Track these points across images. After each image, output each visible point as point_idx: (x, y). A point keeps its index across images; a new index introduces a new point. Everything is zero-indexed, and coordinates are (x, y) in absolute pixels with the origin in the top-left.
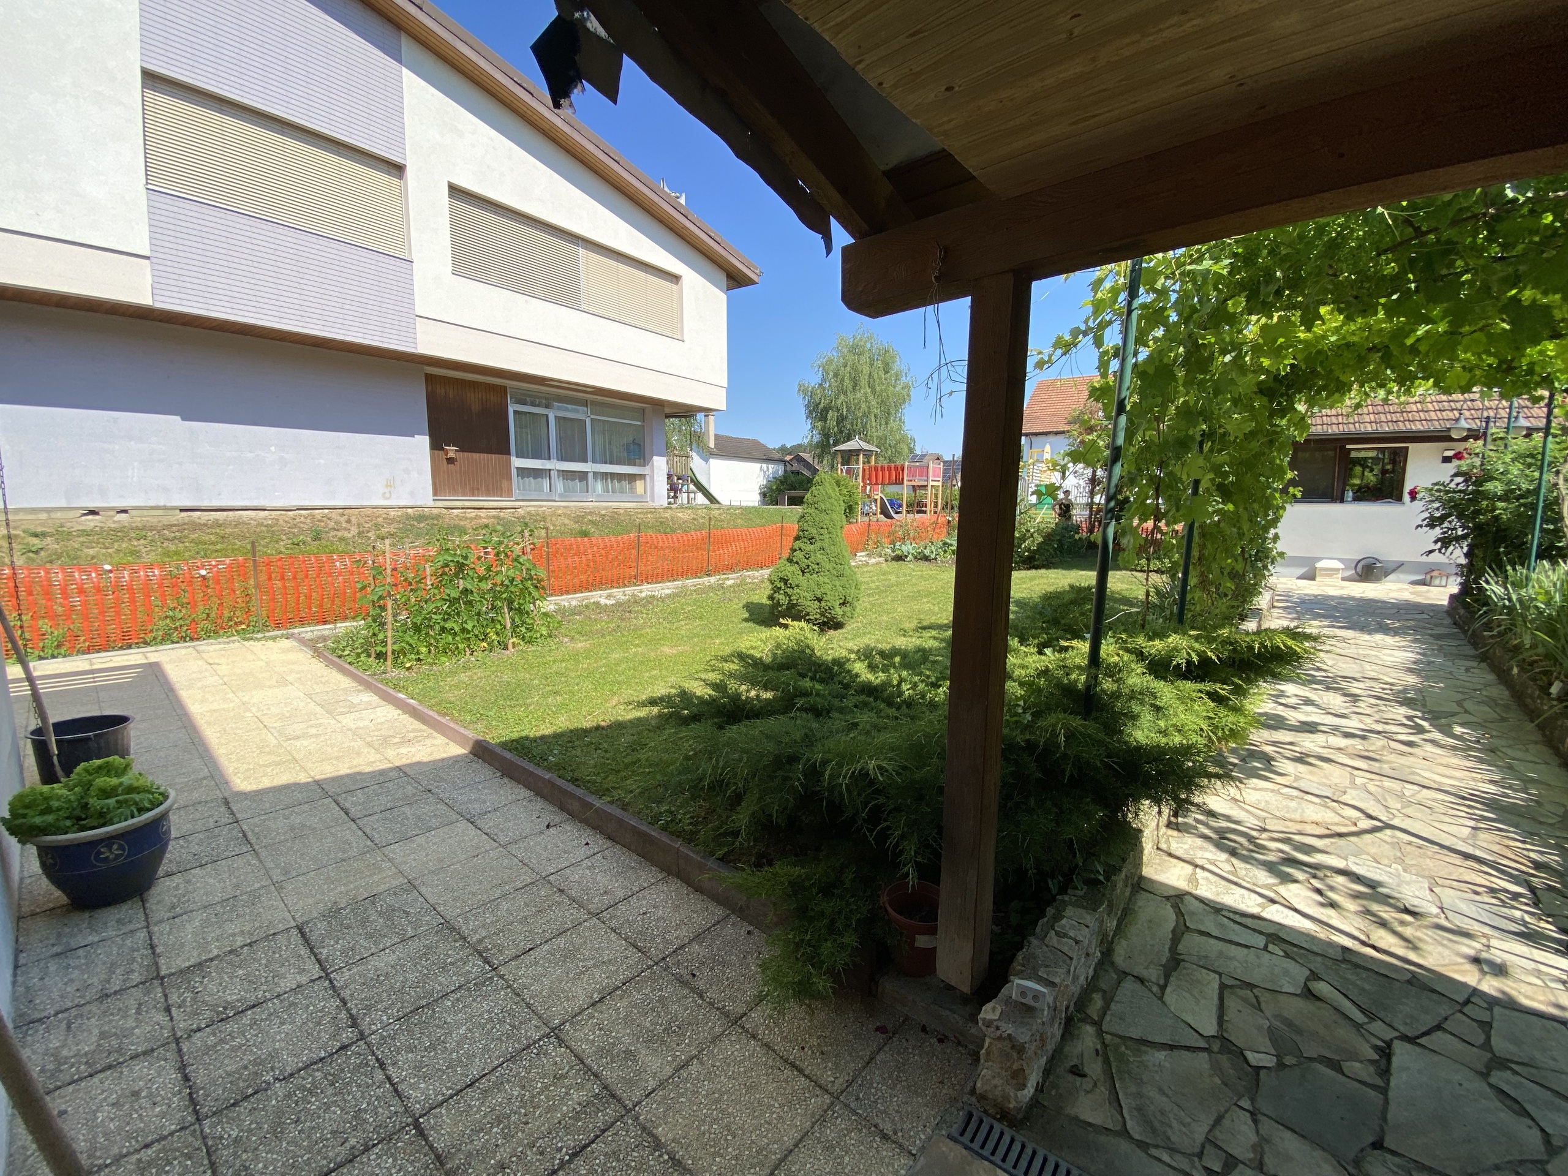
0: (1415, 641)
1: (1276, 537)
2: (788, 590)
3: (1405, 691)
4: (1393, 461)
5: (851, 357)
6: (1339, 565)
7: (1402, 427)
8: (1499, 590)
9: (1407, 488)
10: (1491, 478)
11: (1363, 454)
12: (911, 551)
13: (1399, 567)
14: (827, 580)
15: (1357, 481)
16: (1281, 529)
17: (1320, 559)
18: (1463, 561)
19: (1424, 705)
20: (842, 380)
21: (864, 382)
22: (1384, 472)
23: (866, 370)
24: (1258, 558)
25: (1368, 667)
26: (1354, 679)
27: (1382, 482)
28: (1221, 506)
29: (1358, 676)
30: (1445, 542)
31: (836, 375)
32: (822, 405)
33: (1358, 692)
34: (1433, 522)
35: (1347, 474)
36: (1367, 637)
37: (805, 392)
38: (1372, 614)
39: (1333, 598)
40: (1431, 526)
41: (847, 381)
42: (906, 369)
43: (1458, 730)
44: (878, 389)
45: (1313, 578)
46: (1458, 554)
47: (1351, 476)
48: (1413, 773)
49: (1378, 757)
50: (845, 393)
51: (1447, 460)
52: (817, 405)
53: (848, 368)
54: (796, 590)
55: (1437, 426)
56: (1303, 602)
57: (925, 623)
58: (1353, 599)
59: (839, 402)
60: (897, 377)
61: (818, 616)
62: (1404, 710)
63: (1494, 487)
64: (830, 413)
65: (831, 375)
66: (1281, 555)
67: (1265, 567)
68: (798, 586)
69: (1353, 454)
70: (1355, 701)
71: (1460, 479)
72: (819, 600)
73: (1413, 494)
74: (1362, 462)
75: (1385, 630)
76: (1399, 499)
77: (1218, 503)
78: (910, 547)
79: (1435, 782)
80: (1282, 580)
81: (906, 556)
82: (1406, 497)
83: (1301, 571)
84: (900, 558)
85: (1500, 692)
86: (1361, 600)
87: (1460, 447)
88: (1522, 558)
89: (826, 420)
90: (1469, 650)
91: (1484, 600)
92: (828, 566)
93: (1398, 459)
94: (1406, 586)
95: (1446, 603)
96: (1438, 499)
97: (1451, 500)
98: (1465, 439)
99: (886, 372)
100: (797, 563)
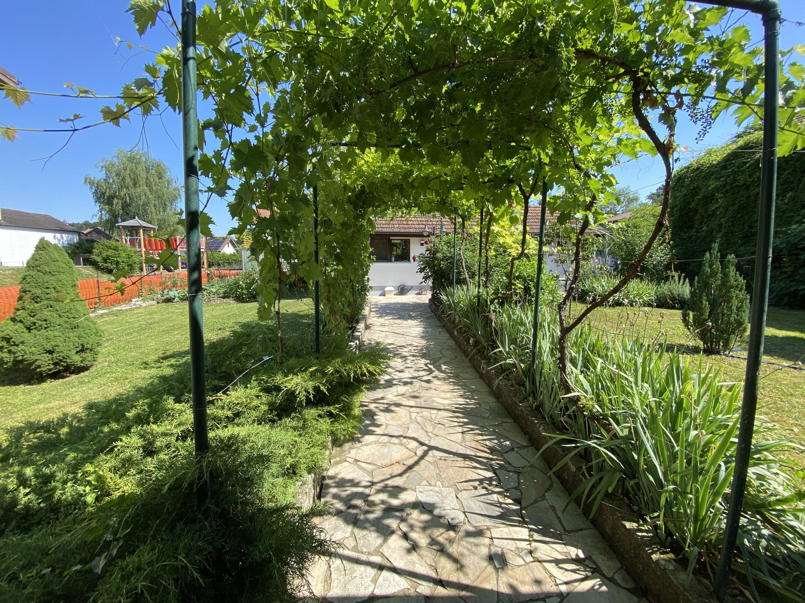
0: (421, 321)
1: (368, 279)
2: (12, 348)
3: (421, 350)
4: (406, 245)
5: (130, 165)
6: (392, 289)
7: (407, 230)
8: (445, 298)
9: (411, 256)
10: (438, 252)
11: (396, 241)
12: (177, 295)
13: (412, 288)
14: (57, 333)
15: (395, 253)
16: (370, 275)
17: (386, 287)
18: (431, 285)
19: (430, 356)
20: (124, 179)
21: (142, 182)
22: (403, 249)
23: (143, 175)
24: (362, 290)
25: (408, 338)
26: (403, 346)
27: (403, 253)
28: (335, 267)
29: (405, 344)
30: (426, 278)
31: (118, 175)
32: (107, 194)
33: (406, 354)
34: (421, 270)
35: (391, 250)
36: (405, 322)
37: (92, 183)
38: (406, 310)
39: (392, 304)
40: (421, 272)
41: (128, 180)
42: (175, 178)
43: (444, 367)
44: (154, 188)
45: (384, 295)
46: (430, 282)
47: (393, 251)
48: (433, 401)
49: (418, 395)
50: (127, 188)
51: (422, 244)
52: (104, 194)
53: (128, 172)
54: (21, 347)
55: (418, 231)
56: (382, 307)
57: (168, 353)
58: (398, 303)
59: (122, 194)
60: (169, 183)
61: (52, 366)
62: (423, 361)
63: (439, 255)
64: (115, 201)
65: (114, 174)
66: (371, 288)
67: (366, 294)
68: (22, 343)
69: (393, 241)
70: (405, 360)
71: (428, 252)
72: (50, 352)
73: (414, 258)
74: (395, 245)
75: (411, 317)
76: (409, 260)
77: (334, 265)
78: (176, 293)
79: (442, 404)
80: (374, 297)
81: (174, 299)
82: (412, 260)
83: (380, 292)
84: (169, 300)
85: (451, 342)
86: (401, 304)
87: (426, 239)
88: (451, 284)
89: (112, 205)
90: (439, 324)
91: (440, 302)
92: (58, 321)
93: (407, 244)
94: (414, 296)
95: (428, 302)
96: (422, 261)
97: (426, 261)
98: (428, 236)
99: (160, 178)
100: (21, 321)
